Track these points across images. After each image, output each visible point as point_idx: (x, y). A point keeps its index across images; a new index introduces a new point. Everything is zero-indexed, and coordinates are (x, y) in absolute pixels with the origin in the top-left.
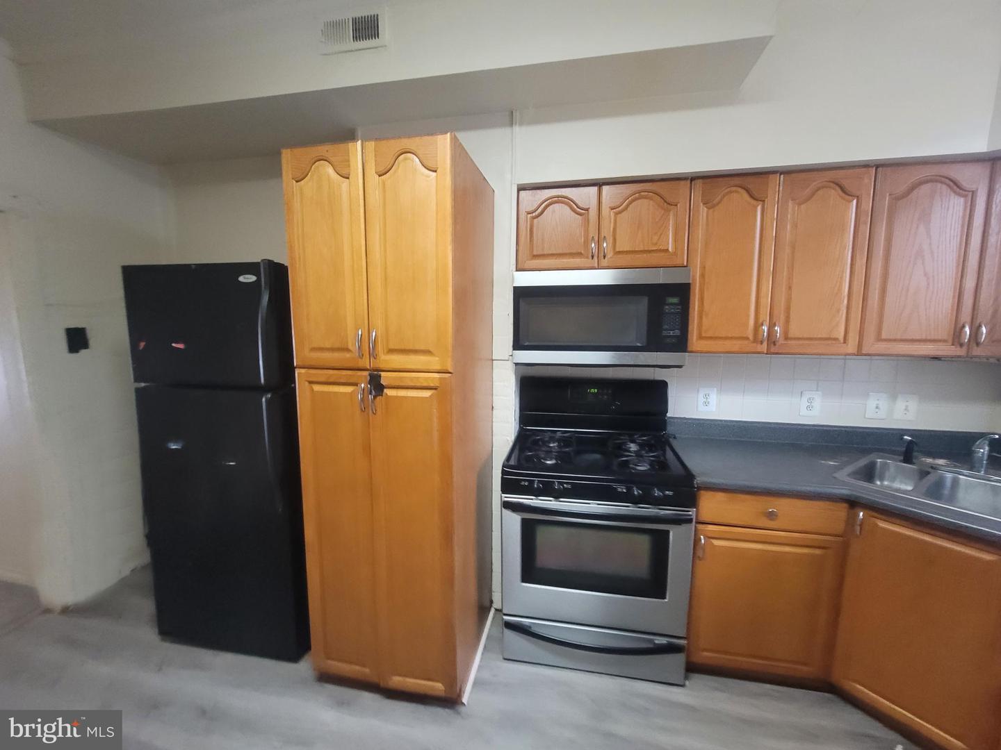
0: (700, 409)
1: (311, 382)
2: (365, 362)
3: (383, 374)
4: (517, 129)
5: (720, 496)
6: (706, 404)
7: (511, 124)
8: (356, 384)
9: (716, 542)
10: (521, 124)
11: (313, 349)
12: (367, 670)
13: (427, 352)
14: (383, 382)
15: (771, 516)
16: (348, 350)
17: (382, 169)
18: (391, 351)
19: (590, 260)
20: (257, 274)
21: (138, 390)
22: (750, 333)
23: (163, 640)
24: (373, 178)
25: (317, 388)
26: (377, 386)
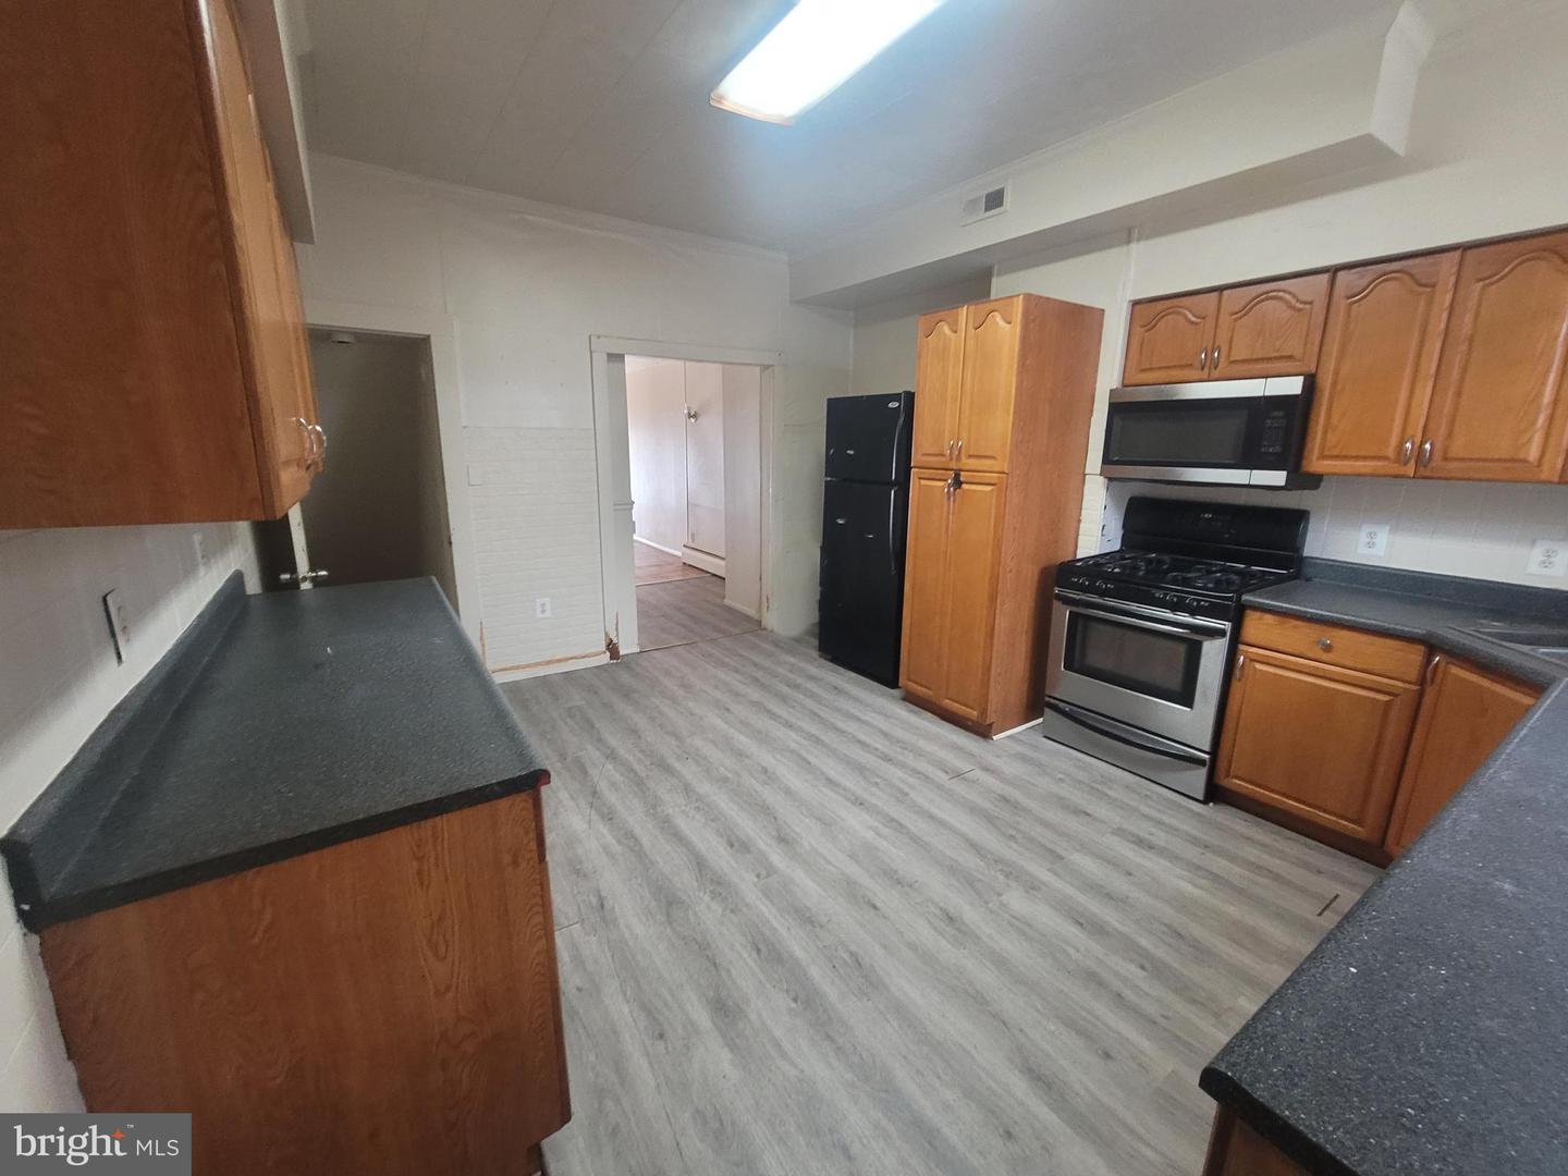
0: (1360, 551)
1: (920, 478)
2: (953, 465)
3: (962, 473)
4: (1134, 246)
5: (1269, 618)
6: (1370, 545)
7: (1129, 241)
8: (946, 480)
9: (1258, 666)
10: (1139, 240)
11: (924, 455)
12: (930, 693)
13: (993, 458)
14: (962, 479)
15: (1328, 649)
16: (943, 455)
17: (977, 325)
18: (970, 456)
19: (1200, 372)
20: (899, 401)
21: (826, 482)
22: (1391, 452)
23: (821, 656)
24: (972, 331)
25: (923, 482)
26: (958, 483)
